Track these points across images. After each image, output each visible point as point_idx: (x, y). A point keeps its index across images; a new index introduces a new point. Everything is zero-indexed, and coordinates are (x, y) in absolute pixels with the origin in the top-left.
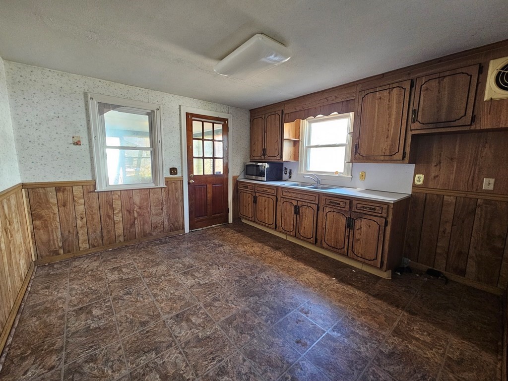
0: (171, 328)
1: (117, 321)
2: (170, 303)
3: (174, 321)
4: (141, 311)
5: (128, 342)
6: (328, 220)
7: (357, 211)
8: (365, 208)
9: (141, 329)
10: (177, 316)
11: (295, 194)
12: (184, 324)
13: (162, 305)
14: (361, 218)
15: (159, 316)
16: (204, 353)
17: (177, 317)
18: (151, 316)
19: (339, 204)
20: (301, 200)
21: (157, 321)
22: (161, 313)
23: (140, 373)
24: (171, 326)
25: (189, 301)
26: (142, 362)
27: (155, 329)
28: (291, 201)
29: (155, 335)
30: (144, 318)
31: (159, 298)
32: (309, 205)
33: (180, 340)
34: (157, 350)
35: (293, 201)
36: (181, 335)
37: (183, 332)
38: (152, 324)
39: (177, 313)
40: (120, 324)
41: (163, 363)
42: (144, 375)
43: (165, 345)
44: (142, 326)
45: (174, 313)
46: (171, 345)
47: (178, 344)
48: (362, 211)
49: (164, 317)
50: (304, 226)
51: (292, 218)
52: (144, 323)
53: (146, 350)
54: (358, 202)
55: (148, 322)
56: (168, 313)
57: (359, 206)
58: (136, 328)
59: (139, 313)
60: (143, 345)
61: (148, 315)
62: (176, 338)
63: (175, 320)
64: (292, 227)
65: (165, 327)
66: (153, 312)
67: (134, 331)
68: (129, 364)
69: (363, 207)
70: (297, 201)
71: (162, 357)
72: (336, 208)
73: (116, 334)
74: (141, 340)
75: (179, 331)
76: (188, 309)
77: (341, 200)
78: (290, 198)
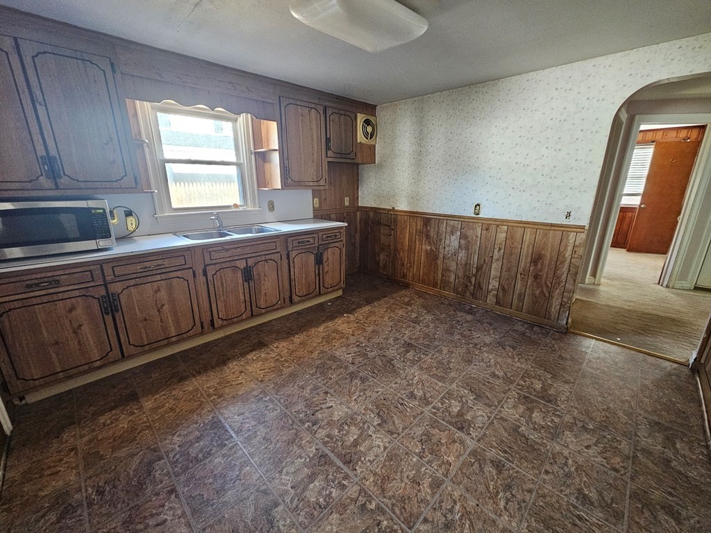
0: (482, 428)
1: (522, 515)
2: (443, 449)
3: (471, 429)
4: (481, 488)
5: (533, 467)
6: (296, 266)
7: (323, 243)
8: (331, 237)
9: (508, 464)
10: (461, 429)
11: (239, 250)
12: (468, 417)
13: (451, 459)
14: (327, 249)
15: (474, 453)
16: (488, 390)
17: (463, 428)
18: (480, 464)
19: (309, 241)
20: (253, 255)
21: (484, 450)
22: (467, 453)
23: (545, 431)
24: (479, 430)
25: (428, 425)
26: (536, 436)
27: (496, 445)
28: (233, 264)
29: (502, 441)
30: (490, 472)
31: (439, 474)
32: (268, 257)
33: (491, 413)
34: (516, 429)
35: (238, 264)
36: (484, 414)
37: (479, 414)
38: (492, 454)
39: (456, 430)
40: (523, 505)
41: (522, 417)
42: (543, 427)
43: (505, 424)
44: (504, 466)
45: (458, 434)
46: (501, 418)
47: (496, 412)
48: (327, 242)
49: (471, 444)
50: (263, 292)
51: (241, 291)
52: (498, 466)
53: (523, 439)
54: (322, 233)
55: (492, 462)
56: (462, 442)
57: (324, 236)
58: (511, 472)
59: (487, 488)
60: (523, 447)
61: (481, 469)
62: (490, 417)
63: (469, 428)
64: (243, 306)
65: (485, 435)
66: (472, 465)
67: (517, 472)
68: (548, 447)
69: (327, 237)
70: (246, 259)
71: (518, 420)
72: (306, 247)
73: (539, 496)
74: (519, 454)
75: (480, 418)
76: (443, 420)
77: (310, 236)
78: (231, 259)
